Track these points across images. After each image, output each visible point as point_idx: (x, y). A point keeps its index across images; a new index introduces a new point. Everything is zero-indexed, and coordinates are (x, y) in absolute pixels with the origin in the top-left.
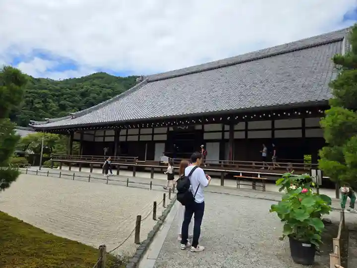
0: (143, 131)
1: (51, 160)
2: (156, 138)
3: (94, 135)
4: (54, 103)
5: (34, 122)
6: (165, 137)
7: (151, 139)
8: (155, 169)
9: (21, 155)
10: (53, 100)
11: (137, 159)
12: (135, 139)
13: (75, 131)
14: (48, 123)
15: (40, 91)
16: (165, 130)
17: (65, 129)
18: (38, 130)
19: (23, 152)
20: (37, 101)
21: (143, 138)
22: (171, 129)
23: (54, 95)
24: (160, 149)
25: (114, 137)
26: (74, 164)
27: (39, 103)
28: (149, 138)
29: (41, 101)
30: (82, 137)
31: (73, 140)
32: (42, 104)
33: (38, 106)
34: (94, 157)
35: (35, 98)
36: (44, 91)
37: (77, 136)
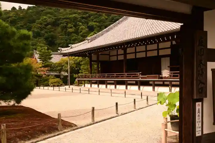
0: (150, 47)
1: (77, 79)
2: (162, 53)
3: (109, 55)
4: (83, 26)
5: (61, 49)
6: (168, 52)
7: (156, 55)
8: (156, 83)
9: (57, 76)
10: (82, 23)
11: (140, 74)
12: (143, 55)
13: (93, 53)
14: (71, 48)
15: (71, 16)
16: (168, 44)
17: (85, 52)
18: (65, 55)
19: (59, 74)
20: (69, 25)
21: (150, 54)
22: (174, 43)
23: (83, 18)
24: (165, 63)
25: (123, 56)
26: (94, 81)
27: (71, 28)
28: (155, 54)
29: (72, 26)
30: (98, 57)
31: (91, 61)
32: (74, 28)
33: (70, 30)
34: (107, 75)
35: (67, 24)
36: (74, 15)
37: (94, 57)
